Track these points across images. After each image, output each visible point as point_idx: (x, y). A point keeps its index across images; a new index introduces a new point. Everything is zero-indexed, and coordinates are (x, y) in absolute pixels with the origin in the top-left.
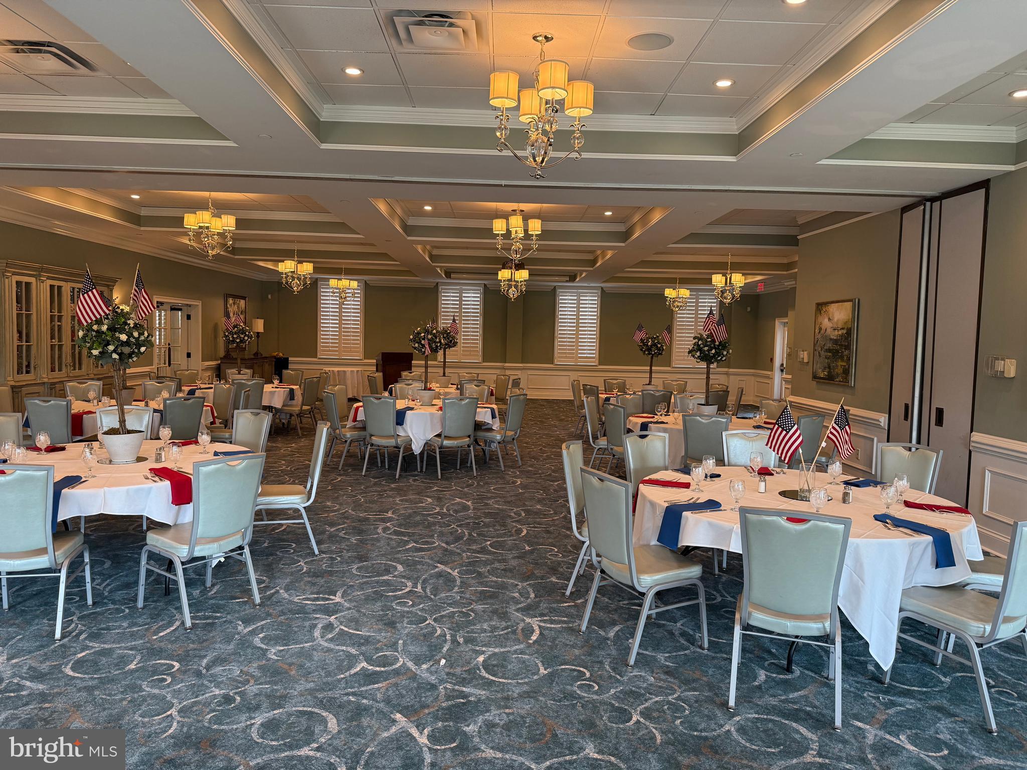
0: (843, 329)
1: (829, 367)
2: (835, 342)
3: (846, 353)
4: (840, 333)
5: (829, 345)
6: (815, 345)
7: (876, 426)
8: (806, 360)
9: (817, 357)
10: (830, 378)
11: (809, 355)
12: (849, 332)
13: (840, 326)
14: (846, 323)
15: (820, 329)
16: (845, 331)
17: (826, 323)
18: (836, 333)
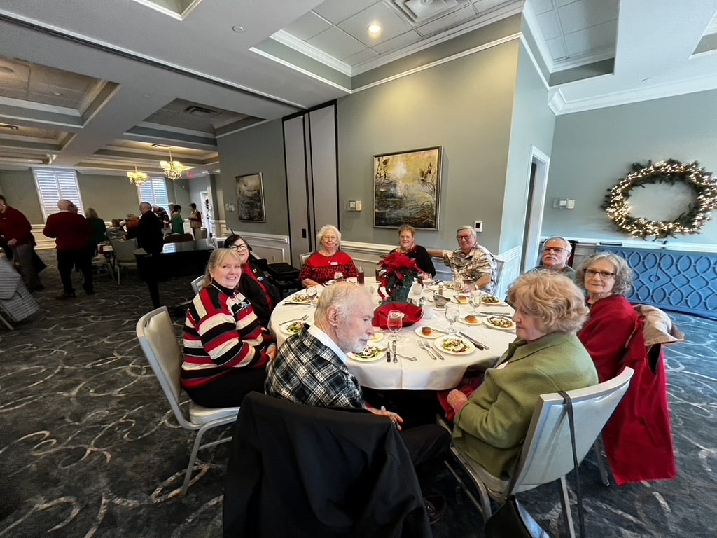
0: (255, 190)
1: (249, 213)
2: (251, 198)
3: (259, 204)
4: (253, 193)
5: (247, 200)
6: (238, 201)
7: (283, 242)
8: (233, 210)
9: (240, 208)
10: (251, 219)
11: (235, 206)
12: (259, 192)
13: (253, 189)
14: (256, 187)
15: (240, 192)
16: (256, 192)
17: (243, 188)
18: (251, 193)
